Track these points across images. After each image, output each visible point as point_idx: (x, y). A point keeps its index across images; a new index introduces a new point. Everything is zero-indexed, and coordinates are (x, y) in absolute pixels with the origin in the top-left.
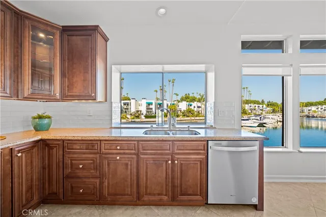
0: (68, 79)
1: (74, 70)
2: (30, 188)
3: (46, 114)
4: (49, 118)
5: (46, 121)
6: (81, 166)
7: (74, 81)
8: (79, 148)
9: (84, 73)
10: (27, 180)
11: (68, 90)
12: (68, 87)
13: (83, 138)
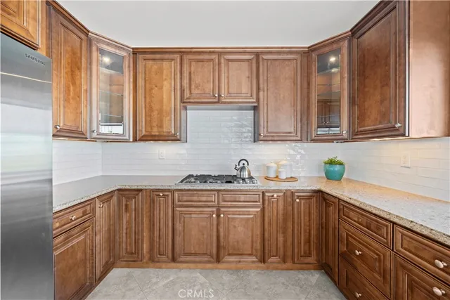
0: (359, 107)
1: (366, 89)
2: (308, 241)
3: (338, 159)
4: (341, 164)
5: (337, 168)
6: (357, 253)
7: (366, 106)
8: (356, 219)
9: (382, 87)
10: (305, 231)
11: (359, 123)
12: (358, 118)
13: (362, 206)
